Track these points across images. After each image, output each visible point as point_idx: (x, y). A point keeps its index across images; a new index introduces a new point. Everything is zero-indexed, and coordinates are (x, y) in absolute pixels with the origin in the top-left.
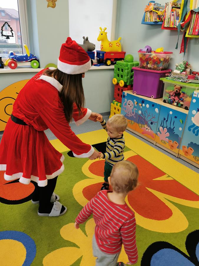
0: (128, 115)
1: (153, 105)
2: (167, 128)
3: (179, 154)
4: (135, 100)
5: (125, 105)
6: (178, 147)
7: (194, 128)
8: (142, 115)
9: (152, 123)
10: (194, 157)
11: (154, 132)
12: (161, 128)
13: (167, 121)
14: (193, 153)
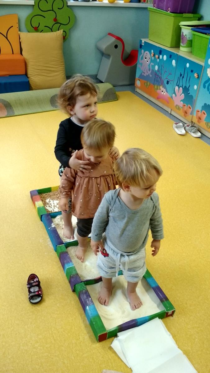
0: (144, 73)
1: (171, 56)
2: (182, 87)
3: (192, 122)
4: (152, 51)
5: (141, 60)
6: (192, 113)
7: (208, 84)
8: (158, 73)
9: (168, 83)
10: (207, 124)
11: (169, 95)
12: (177, 88)
13: (183, 77)
14: (205, 119)
